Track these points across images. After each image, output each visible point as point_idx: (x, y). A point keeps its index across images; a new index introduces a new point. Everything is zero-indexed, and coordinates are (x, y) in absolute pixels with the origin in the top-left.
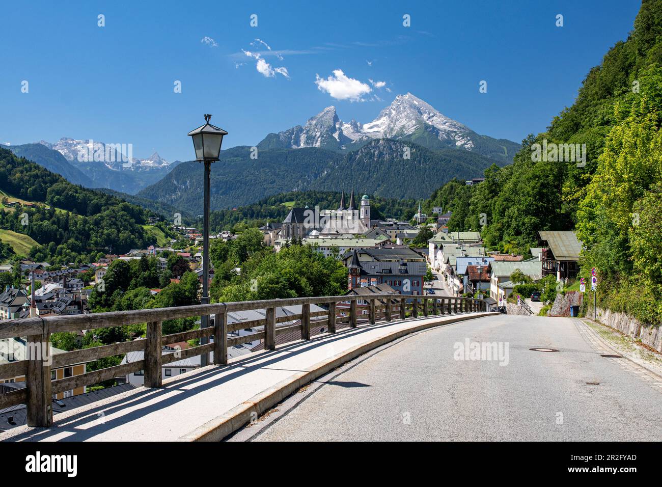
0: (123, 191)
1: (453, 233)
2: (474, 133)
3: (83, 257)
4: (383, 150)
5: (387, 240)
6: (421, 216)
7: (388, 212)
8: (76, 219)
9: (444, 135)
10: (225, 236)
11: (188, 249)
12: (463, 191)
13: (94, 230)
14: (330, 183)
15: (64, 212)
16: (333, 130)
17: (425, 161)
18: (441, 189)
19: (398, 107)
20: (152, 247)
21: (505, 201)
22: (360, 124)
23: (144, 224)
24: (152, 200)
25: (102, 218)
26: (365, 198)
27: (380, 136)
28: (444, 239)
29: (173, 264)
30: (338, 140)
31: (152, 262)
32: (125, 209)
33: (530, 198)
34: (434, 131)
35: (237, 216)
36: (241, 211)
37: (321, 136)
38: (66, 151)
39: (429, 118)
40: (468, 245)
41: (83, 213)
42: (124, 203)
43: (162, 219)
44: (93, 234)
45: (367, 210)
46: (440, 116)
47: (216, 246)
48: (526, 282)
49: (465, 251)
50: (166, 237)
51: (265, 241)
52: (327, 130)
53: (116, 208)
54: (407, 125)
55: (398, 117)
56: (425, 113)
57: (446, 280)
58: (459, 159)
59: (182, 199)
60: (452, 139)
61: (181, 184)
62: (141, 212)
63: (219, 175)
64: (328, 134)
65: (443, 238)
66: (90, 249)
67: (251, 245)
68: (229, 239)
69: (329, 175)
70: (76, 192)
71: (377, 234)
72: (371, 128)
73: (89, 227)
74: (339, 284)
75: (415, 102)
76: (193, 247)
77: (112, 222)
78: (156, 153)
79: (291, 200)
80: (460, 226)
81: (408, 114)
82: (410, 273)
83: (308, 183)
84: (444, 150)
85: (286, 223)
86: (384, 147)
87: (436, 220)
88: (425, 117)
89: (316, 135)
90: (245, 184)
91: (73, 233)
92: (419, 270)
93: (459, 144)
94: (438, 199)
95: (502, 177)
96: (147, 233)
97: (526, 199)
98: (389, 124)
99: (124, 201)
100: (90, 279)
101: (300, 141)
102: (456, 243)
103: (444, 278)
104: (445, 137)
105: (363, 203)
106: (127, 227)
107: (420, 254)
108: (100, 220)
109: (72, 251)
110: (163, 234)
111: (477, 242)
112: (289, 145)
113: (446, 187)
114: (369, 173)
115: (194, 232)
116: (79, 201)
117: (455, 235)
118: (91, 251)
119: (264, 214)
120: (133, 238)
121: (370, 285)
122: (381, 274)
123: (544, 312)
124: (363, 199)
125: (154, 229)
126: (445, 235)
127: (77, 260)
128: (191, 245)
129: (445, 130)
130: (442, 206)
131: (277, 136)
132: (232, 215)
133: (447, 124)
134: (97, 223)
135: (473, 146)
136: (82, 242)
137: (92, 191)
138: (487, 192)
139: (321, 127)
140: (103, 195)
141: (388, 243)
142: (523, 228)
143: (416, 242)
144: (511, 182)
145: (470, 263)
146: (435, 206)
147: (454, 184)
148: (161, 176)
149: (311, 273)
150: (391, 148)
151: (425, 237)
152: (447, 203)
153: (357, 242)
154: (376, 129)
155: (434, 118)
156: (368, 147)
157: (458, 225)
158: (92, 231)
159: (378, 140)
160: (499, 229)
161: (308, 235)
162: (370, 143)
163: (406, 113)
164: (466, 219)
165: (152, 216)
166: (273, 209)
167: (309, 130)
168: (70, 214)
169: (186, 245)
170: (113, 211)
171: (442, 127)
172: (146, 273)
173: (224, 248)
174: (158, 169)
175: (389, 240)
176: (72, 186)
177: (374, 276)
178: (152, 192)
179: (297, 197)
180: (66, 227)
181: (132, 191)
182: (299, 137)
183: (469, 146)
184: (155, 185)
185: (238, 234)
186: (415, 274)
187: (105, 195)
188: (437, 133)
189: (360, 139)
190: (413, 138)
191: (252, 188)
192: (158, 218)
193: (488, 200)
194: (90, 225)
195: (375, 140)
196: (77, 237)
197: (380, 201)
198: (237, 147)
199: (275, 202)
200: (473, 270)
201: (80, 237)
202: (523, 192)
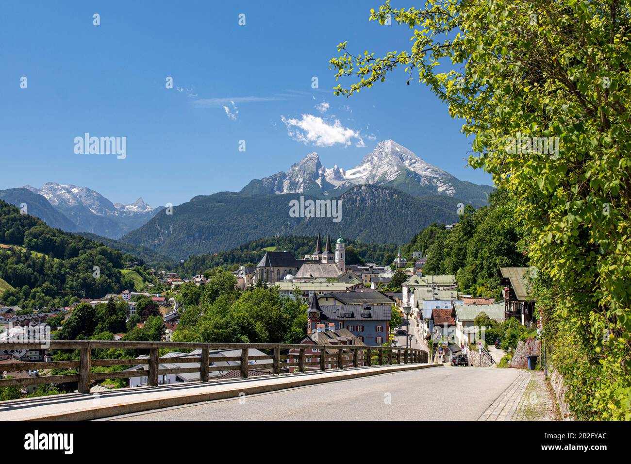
0: (106, 236)
1: (427, 277)
2: (455, 179)
3: (56, 300)
4: (365, 196)
5: (359, 284)
6: (400, 261)
7: (369, 258)
8: (52, 263)
9: (426, 182)
10: (198, 280)
11: (164, 293)
12: (442, 235)
13: (70, 274)
14: (312, 229)
15: (40, 255)
16: (316, 176)
17: (407, 207)
18: (421, 234)
19: (380, 153)
20: (127, 291)
21: (478, 242)
22: (343, 170)
23: (123, 269)
24: (134, 245)
25: (79, 262)
26: (340, 241)
27: (362, 182)
28: (418, 283)
29: (143, 309)
30: (321, 186)
31: (121, 306)
32: (103, 252)
33: (501, 237)
34: (416, 177)
35: (217, 260)
36: (222, 256)
37: (304, 182)
38: (51, 196)
39: (411, 164)
40: (441, 288)
41: (61, 257)
42: (102, 247)
43: (141, 263)
44: (69, 278)
45: (342, 254)
46: (422, 163)
47: (188, 290)
48: (492, 326)
49: (437, 294)
50: (144, 281)
51: (238, 285)
52: (310, 177)
53: (93, 252)
54: (389, 171)
55: (380, 164)
56: (407, 159)
57: (418, 325)
58: (441, 204)
59: (165, 244)
60: (434, 185)
61: (164, 229)
62: (119, 256)
63: (202, 220)
64: (311, 180)
65: (416, 282)
66: (65, 293)
67: (224, 289)
68: (202, 283)
69: (312, 221)
70: (54, 236)
71: (350, 277)
72: (354, 174)
73: (65, 271)
74: (301, 330)
75: (397, 149)
76: (169, 291)
77: (89, 265)
78: (141, 198)
79: (273, 245)
80: (435, 270)
81: (390, 160)
82: (374, 318)
83: (291, 228)
84: (426, 195)
85: (260, 267)
86: (366, 193)
87: (414, 265)
88: (407, 163)
89: (299, 181)
90: (228, 229)
91: (49, 276)
92: (383, 315)
93: (440, 190)
94: (418, 244)
95: (477, 218)
96: (124, 277)
97: (497, 238)
98: (372, 171)
99: (102, 245)
100: (59, 323)
101: (283, 187)
102: (430, 286)
103: (416, 323)
104: (427, 183)
105: (338, 246)
106: (104, 271)
107: (391, 298)
108: (77, 264)
109: (46, 295)
110: (141, 279)
111: (452, 286)
112: (272, 191)
113: (426, 231)
114: (351, 219)
115: (174, 276)
116: (57, 244)
117: (429, 278)
118: (66, 294)
119: (245, 258)
120: (110, 283)
121: (327, 330)
122: (343, 319)
123: (505, 363)
124: (338, 242)
125: (132, 273)
126: (419, 279)
127: (50, 303)
128: (167, 289)
129: (427, 176)
130: (421, 251)
131: (260, 182)
132: (212, 260)
133: (428, 170)
134: (73, 267)
135: (454, 192)
136: (57, 286)
137: (71, 235)
138: (462, 233)
139: (304, 173)
140: (81, 239)
141: (360, 286)
142: (495, 270)
143: (390, 287)
144: (485, 223)
145: (438, 307)
146: (415, 251)
147: (434, 228)
148: (145, 221)
149: (271, 318)
150: (373, 194)
151: (399, 281)
152: (426, 248)
153: (328, 286)
154: (358, 175)
155: (416, 165)
156: (350, 193)
157: (433, 269)
158: (68, 275)
159: (360, 186)
160: (473, 272)
161: (282, 279)
162: (352, 189)
163: (388, 160)
164: (441, 263)
165: (132, 260)
166: (254, 254)
167: (292, 177)
168: (47, 257)
169: (162, 290)
170: (91, 254)
171: (423, 173)
172: (114, 317)
173: (196, 292)
174: (142, 214)
175: (362, 284)
176: (51, 229)
177: (333, 321)
178: (135, 237)
179: (278, 242)
180: (41, 271)
181: (114, 235)
182: (282, 183)
183: (451, 192)
184: (138, 230)
185: (211, 278)
186: (379, 319)
187: (83, 239)
188: (419, 179)
189: (343, 185)
190: (395, 184)
191: (235, 234)
192: (137, 263)
193: (463, 242)
194: (66, 269)
195: (357, 186)
196: (52, 280)
197: (361, 246)
198: (220, 193)
199: (257, 247)
200: (438, 314)
201: (56, 280)
202: (494, 231)
